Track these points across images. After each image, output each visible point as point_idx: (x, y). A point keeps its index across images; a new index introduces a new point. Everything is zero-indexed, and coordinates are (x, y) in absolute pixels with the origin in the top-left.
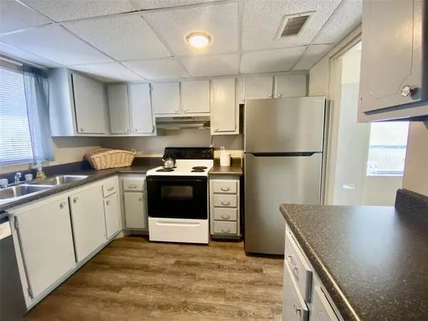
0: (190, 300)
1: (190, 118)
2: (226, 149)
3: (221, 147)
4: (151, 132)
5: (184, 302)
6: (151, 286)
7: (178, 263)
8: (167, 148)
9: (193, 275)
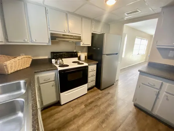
0: (106, 113)
1: (72, 36)
2: (81, 52)
3: (79, 51)
4: (48, 42)
5: (106, 115)
6: (89, 120)
7: (86, 106)
8: (52, 53)
9: (96, 106)
